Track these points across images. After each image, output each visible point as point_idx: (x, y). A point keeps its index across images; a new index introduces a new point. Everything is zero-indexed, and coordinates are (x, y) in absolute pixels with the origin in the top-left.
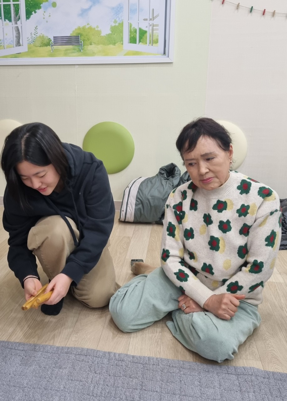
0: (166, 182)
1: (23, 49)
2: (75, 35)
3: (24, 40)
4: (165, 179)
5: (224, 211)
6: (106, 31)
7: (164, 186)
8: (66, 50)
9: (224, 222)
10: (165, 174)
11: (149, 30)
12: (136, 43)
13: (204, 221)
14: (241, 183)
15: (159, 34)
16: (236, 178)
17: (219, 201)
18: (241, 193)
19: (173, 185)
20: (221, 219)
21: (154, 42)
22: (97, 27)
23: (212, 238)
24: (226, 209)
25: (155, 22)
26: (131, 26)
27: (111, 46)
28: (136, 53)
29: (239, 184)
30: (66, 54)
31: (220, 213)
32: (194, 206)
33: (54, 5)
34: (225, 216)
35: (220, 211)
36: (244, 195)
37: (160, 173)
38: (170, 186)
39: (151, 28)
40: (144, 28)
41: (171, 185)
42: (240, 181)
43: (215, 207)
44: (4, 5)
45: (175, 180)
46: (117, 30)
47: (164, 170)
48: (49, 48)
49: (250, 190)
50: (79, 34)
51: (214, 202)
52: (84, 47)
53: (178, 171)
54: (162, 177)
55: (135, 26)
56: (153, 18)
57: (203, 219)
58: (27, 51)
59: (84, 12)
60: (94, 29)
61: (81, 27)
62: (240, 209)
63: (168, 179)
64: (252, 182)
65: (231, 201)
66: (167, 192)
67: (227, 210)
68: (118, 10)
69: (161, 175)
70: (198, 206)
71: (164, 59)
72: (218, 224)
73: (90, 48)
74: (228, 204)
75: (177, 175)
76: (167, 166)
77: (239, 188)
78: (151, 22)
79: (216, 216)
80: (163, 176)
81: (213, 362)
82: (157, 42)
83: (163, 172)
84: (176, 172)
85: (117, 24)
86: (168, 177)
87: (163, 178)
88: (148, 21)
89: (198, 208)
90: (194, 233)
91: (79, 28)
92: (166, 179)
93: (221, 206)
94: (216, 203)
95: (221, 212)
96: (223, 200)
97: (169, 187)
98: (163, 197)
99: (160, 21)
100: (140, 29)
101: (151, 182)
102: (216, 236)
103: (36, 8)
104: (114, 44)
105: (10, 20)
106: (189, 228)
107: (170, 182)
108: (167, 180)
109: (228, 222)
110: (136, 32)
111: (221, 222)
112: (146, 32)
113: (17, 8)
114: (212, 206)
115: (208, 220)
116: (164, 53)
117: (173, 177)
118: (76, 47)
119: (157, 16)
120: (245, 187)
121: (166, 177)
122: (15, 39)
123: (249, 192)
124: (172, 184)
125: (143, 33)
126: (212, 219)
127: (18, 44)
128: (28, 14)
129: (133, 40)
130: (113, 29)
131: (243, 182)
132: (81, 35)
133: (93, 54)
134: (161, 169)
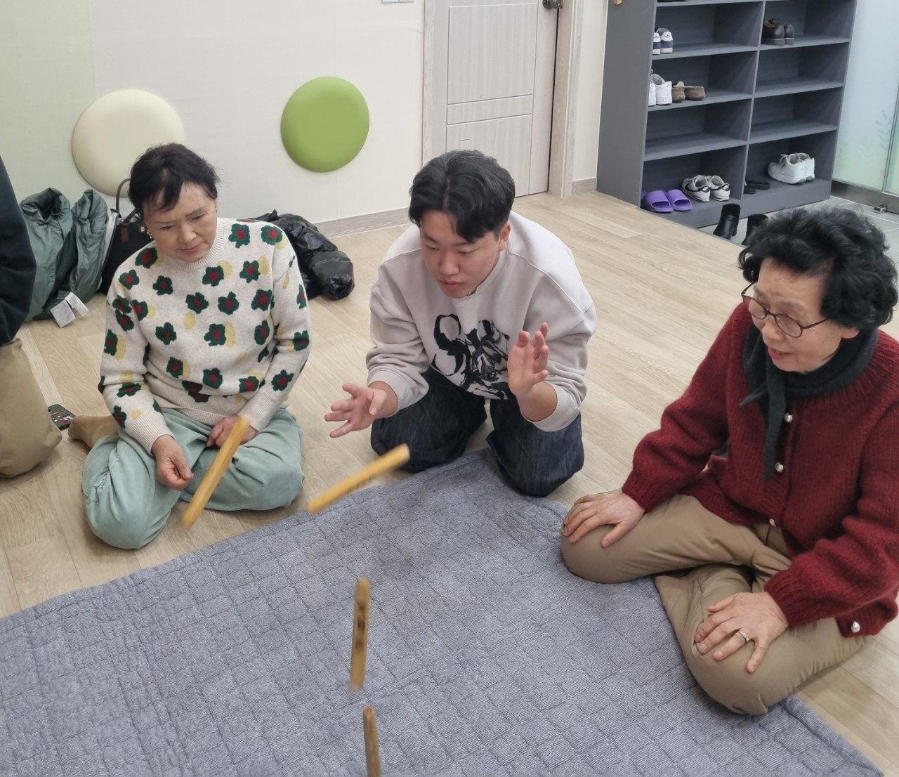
0: (46, 230)
4: (40, 225)
5: (221, 282)
7: (44, 240)
9: (224, 298)
10: (39, 214)
13: (189, 307)
14: (232, 230)
16: (224, 226)
17: (208, 269)
18: (238, 246)
19: (62, 235)
20: (220, 296)
24: (223, 278)
29: (231, 233)
31: (216, 287)
34: (223, 289)
35: (215, 283)
36: (243, 246)
38: (56, 236)
41: (56, 233)
42: (231, 228)
43: (206, 281)
45: (63, 222)
47: (34, 204)
49: (249, 237)
51: (203, 272)
53: (65, 203)
54: (34, 221)
57: (187, 304)
62: (244, 270)
63: (47, 224)
64: (248, 224)
65: (227, 263)
66: (52, 250)
67: (225, 279)
69: (31, 217)
70: (174, 285)
72: (217, 303)
74: (225, 269)
75: (65, 211)
76: (39, 197)
77: (231, 239)
79: (212, 293)
80: (34, 219)
83: (33, 210)
84: (63, 207)
86: (45, 217)
87: (35, 224)
89: (174, 288)
90: (175, 331)
92: (42, 225)
93: (214, 276)
94: (205, 273)
95: (217, 284)
96: (214, 265)
97: (55, 239)
98: (47, 263)
102: (218, 323)
106: (162, 326)
107: (55, 229)
108: (45, 226)
109: (231, 296)
111: (221, 300)
114: (201, 279)
115: (197, 303)
117: (56, 217)
120: (240, 235)
121: (42, 219)
123: (249, 242)
124: (60, 233)
126: (205, 299)
131: (235, 227)
134: (27, 205)
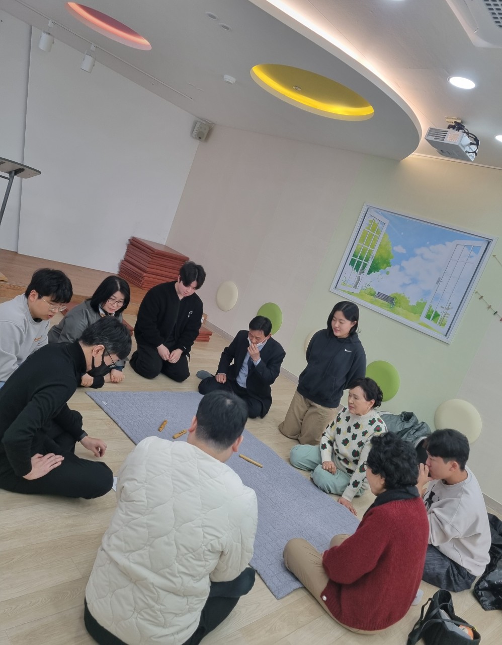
1: (357, 291)
2: (392, 296)
3: (360, 286)
5: (357, 429)
6: (413, 303)
8: (382, 303)
10: (403, 417)
11: (442, 315)
12: (429, 319)
15: (448, 321)
17: (357, 423)
18: (369, 424)
20: (354, 433)
21: (442, 324)
22: (409, 298)
23: (347, 439)
25: (448, 312)
26: (430, 308)
27: (413, 314)
28: (427, 326)
30: (381, 306)
31: (355, 429)
32: (348, 419)
33: (388, 273)
34: (356, 432)
37: (401, 416)
39: (444, 314)
40: (439, 313)
43: (355, 425)
44: (358, 261)
46: (420, 306)
48: (373, 297)
50: (395, 297)
52: (395, 307)
55: (434, 308)
56: (448, 309)
58: (358, 293)
59: (404, 285)
60: (406, 298)
61: (398, 293)
65: (362, 426)
67: (359, 429)
68: (427, 293)
71: (444, 339)
73: (398, 309)
76: (407, 413)
77: (370, 421)
78: (445, 311)
79: (353, 429)
81: (317, 486)
82: (444, 325)
85: (422, 302)
86: (404, 419)
88: (444, 309)
91: (397, 294)
93: (357, 426)
96: (359, 423)
99: (452, 313)
100: (436, 312)
101: (391, 417)
103: (376, 271)
104: (415, 314)
105: (357, 271)
109: (356, 435)
110: (432, 312)
112: (439, 315)
113: (365, 265)
115: (349, 430)
116: (446, 335)
118: (390, 305)
119: (452, 308)
122: (355, 283)
125: (437, 315)
126: (351, 430)
127: (355, 287)
128: (370, 272)
129: (428, 317)
130: (418, 304)
132: (396, 298)
133: (398, 314)
134: (403, 413)
